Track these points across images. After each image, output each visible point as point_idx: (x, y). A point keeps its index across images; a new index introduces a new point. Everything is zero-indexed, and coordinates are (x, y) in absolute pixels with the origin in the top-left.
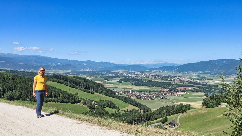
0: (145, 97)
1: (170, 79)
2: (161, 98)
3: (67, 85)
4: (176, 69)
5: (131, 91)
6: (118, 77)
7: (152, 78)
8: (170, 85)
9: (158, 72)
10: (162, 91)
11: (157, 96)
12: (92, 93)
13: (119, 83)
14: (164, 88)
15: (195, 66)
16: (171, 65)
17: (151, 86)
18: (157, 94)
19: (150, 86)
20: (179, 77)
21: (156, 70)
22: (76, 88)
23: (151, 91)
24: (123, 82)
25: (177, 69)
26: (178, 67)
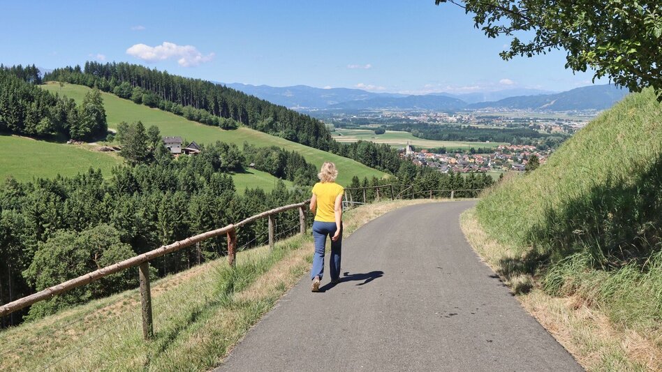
0: (456, 163)
1: (535, 125)
2: (513, 169)
3: (128, 97)
4: (550, 103)
5: (408, 148)
6: (376, 121)
7: (479, 123)
8: (539, 137)
9: (496, 111)
10: (512, 151)
11: (498, 164)
12: (226, 127)
13: (377, 133)
14: (520, 142)
15: (608, 93)
16: (535, 95)
17: (476, 141)
18: (497, 159)
19: (472, 141)
20: (559, 120)
21: (490, 108)
22: (163, 108)
23: (476, 149)
24: (386, 131)
25: (552, 103)
26: (554, 96)
